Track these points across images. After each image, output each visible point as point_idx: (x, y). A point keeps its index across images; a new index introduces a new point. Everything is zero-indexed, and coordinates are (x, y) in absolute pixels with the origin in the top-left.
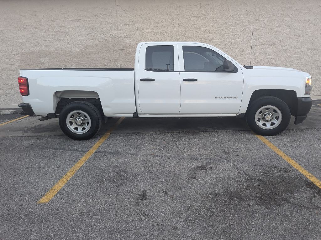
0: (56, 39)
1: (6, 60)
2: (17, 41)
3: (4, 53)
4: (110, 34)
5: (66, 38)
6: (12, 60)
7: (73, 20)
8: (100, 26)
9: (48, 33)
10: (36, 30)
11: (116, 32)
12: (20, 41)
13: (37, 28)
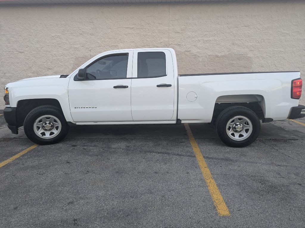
0: (110, 45)
1: (60, 63)
2: (73, 46)
3: (59, 57)
4: (162, 41)
5: (119, 45)
6: (66, 64)
7: (127, 28)
8: (153, 34)
9: (103, 39)
10: (91, 36)
11: (167, 40)
12: (75, 46)
13: (92, 35)
